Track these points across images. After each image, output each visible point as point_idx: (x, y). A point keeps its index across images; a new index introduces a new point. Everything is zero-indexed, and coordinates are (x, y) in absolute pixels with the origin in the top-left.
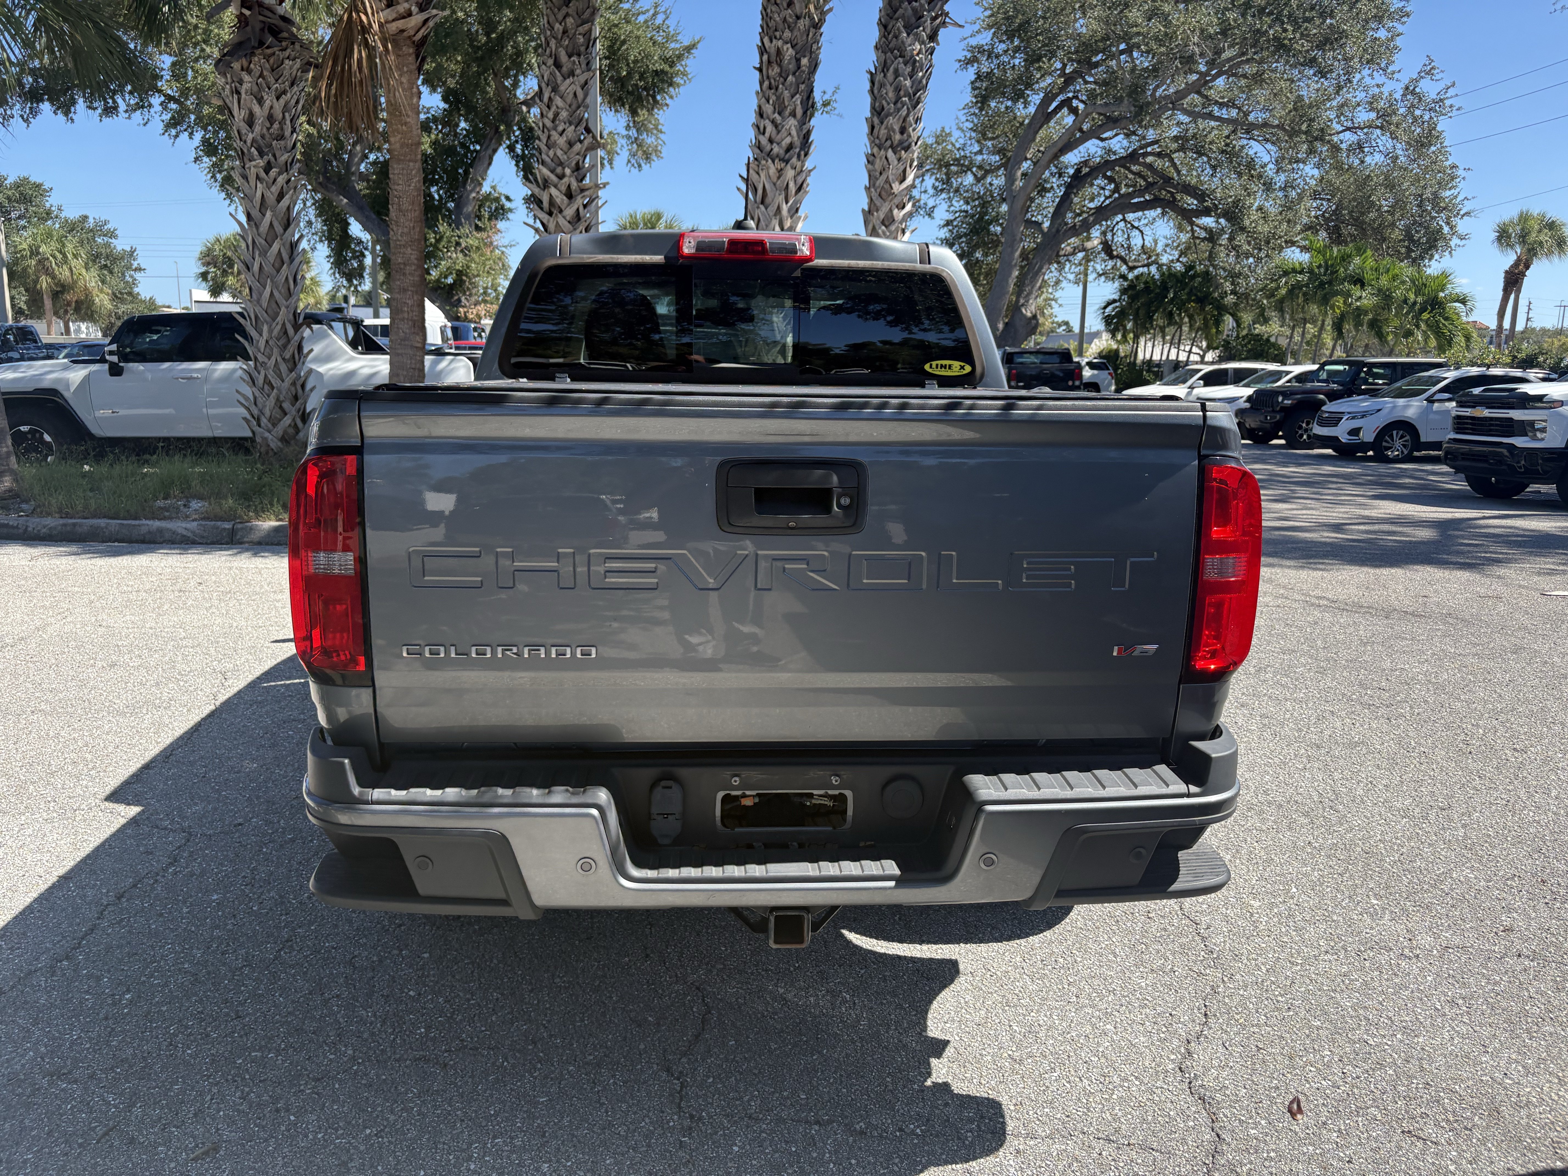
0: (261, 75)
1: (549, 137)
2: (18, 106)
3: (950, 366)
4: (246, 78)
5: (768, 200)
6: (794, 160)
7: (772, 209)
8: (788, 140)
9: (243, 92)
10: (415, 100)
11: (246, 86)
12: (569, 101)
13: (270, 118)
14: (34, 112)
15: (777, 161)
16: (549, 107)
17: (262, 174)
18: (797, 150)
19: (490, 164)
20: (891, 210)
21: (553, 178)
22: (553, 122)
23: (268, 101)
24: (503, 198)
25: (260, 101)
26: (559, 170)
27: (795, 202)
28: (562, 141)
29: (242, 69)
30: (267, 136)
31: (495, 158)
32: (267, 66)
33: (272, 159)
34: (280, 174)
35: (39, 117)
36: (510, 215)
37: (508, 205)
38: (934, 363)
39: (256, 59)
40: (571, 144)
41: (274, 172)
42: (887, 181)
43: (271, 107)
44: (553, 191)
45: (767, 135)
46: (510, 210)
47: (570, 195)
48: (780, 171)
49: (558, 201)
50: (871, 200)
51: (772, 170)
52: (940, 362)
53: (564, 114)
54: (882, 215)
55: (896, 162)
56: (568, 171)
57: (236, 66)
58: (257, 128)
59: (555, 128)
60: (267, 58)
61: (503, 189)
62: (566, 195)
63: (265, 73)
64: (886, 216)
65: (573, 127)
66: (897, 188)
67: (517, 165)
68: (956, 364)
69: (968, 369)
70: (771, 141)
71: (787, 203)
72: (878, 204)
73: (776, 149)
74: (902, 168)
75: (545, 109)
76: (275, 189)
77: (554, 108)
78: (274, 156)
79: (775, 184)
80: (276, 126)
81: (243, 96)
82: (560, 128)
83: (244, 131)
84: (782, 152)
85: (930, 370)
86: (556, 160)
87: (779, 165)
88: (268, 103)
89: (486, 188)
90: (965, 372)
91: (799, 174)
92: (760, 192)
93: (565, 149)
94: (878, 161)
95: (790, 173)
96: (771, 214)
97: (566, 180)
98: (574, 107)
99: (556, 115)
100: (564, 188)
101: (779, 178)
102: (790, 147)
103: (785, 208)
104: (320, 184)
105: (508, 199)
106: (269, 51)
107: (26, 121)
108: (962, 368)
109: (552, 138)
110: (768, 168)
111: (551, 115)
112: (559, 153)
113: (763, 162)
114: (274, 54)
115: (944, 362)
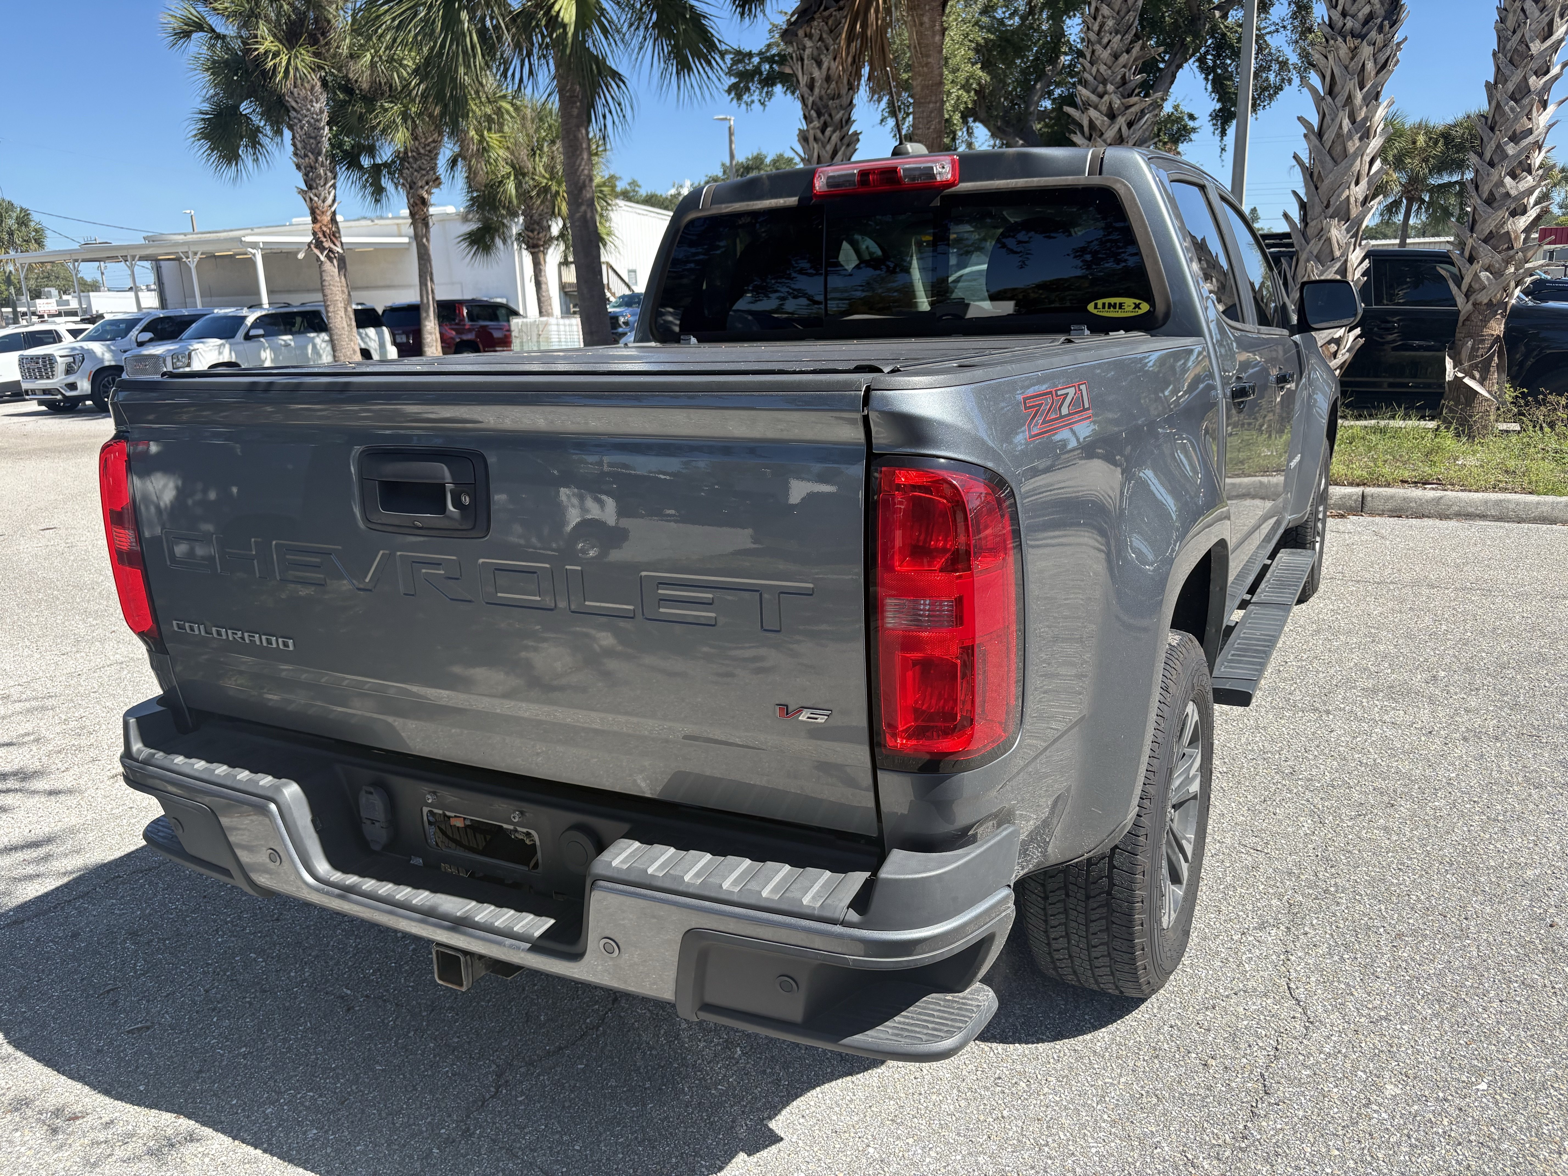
0: (821, 39)
1: (1093, 52)
2: (757, 92)
3: (1121, 305)
4: (808, 43)
5: (1337, 88)
6: (1373, 34)
7: (1341, 99)
8: (1367, 10)
9: (805, 57)
10: (937, 38)
11: (808, 52)
12: (1117, 9)
13: (828, 79)
14: (770, 95)
15: (1349, 38)
16: (1095, 18)
17: (819, 135)
18: (1380, 20)
19: (1172, 82)
20: (1525, 79)
21: (1094, 98)
22: (1098, 35)
23: (826, 61)
24: (1186, 118)
25: (819, 64)
26: (1101, 88)
27: (1375, 86)
28: (1105, 55)
29: (806, 36)
30: (825, 97)
31: (1180, 74)
32: (826, 28)
33: (829, 119)
34: (834, 131)
35: (773, 99)
36: (1193, 136)
37: (1191, 124)
38: (1100, 302)
39: (816, 23)
40: (1116, 56)
41: (829, 130)
42: (1523, 41)
43: (829, 69)
44: (1093, 113)
45: (1340, 8)
46: (1194, 130)
47: (1112, 116)
48: (1354, 51)
49: (1098, 123)
50: (1498, 69)
51: (1344, 51)
52: (1107, 301)
53: (1110, 23)
54: (1511, 86)
55: (1537, 13)
56: (1110, 88)
57: (801, 33)
58: (817, 91)
59: (1099, 42)
60: (826, 20)
61: (1186, 109)
62: (1106, 115)
63: (824, 36)
64: (1518, 87)
65: (1119, 37)
66: (1536, 47)
67: (1206, 79)
68: (1129, 302)
69: (1145, 307)
70: (1344, 14)
71: (1361, 89)
72: (1507, 73)
73: (1350, 23)
74: (1547, 20)
75: (1090, 20)
76: (830, 148)
77: (1099, 18)
78: (830, 115)
79: (1346, 68)
80: (833, 85)
81: (806, 62)
82: (1105, 40)
83: (806, 96)
84: (1358, 26)
85: (1095, 312)
86: (1099, 78)
87: (1351, 42)
88: (825, 66)
89: (1168, 108)
90: (1140, 312)
91: (1380, 50)
92: (1328, 79)
93: (1109, 63)
94: (1511, 15)
95: (1366, 51)
96: (1339, 105)
97: (1106, 97)
98: (1122, 13)
99: (1102, 26)
100: (1104, 108)
101: (1352, 59)
102: (1370, 17)
103: (1359, 96)
104: (999, 128)
105: (1192, 117)
106: (826, 13)
107: (763, 104)
108: (1137, 306)
109: (1096, 54)
110: (1337, 49)
111: (1096, 28)
112: (1103, 68)
113: (1332, 42)
114: (831, 15)
115: (1113, 300)
